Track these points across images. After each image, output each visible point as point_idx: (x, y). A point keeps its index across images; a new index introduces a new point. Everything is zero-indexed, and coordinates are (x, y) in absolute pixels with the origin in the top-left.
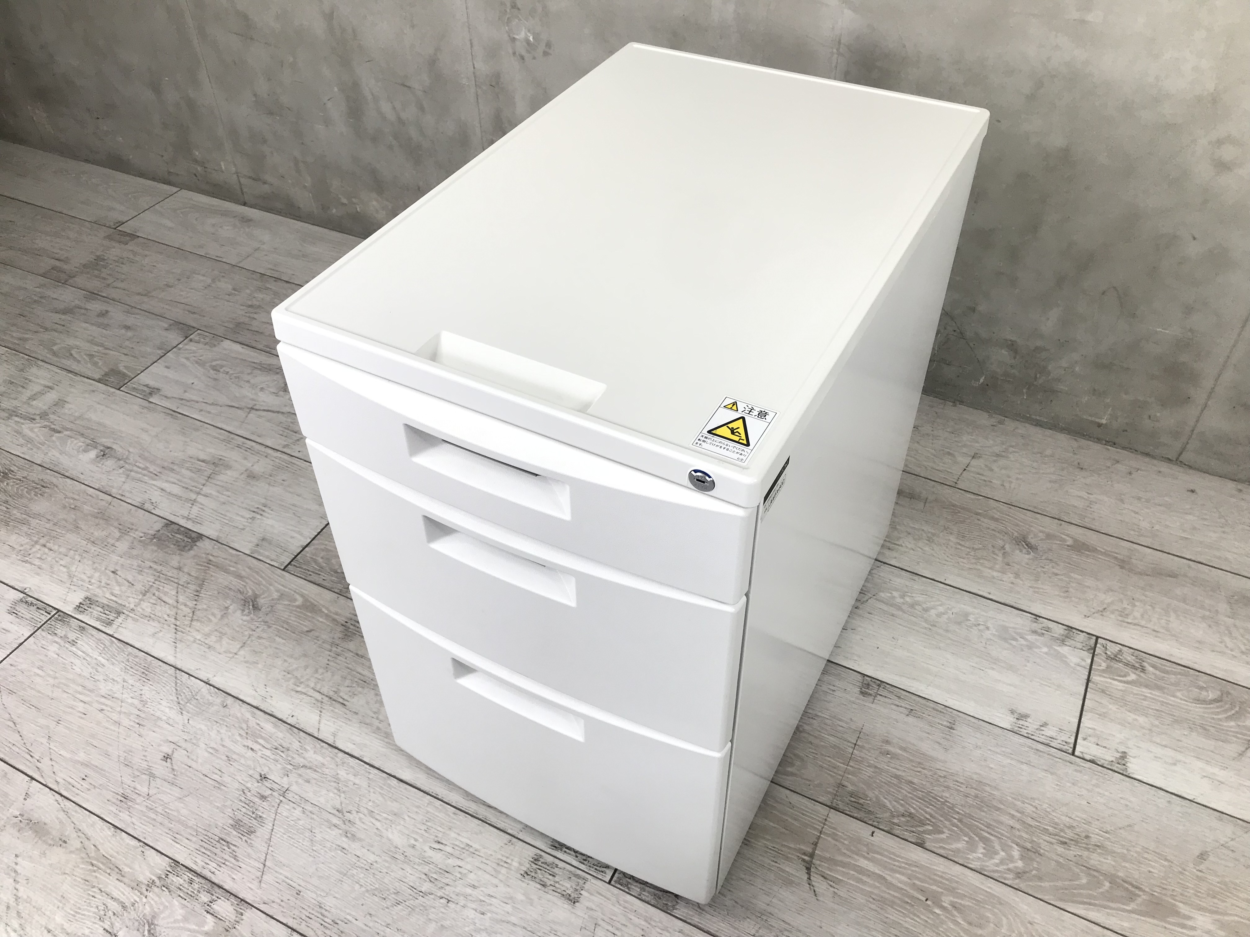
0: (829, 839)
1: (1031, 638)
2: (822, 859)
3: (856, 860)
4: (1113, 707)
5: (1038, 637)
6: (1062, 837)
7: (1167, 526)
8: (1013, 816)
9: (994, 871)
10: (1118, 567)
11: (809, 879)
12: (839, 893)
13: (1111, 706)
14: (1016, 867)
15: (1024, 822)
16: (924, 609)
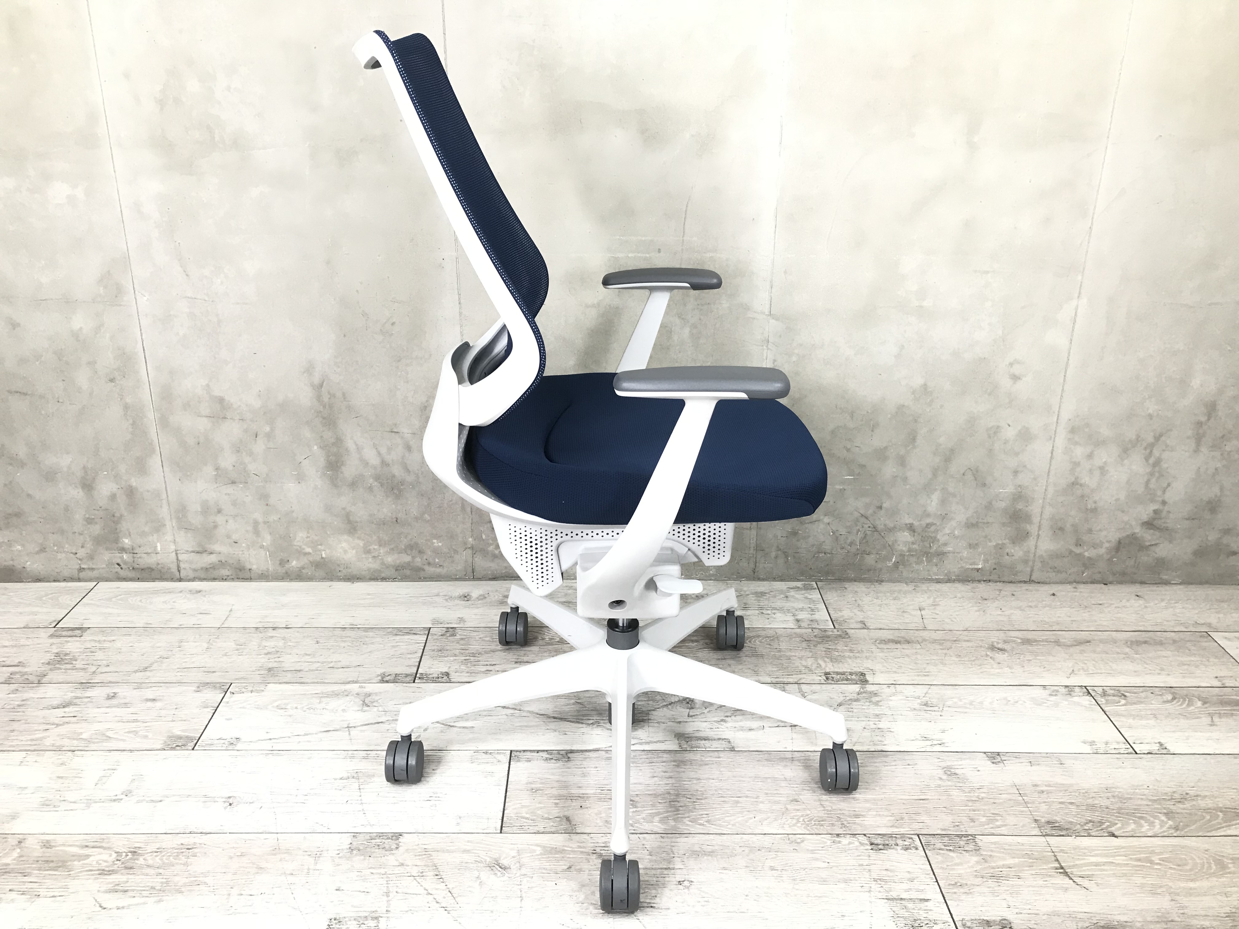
0: (1062, 854)
1: (1053, 698)
2: (1070, 867)
3: (1087, 859)
4: (1131, 721)
5: (1055, 697)
6: (1175, 799)
7: (1059, 617)
8: (1142, 799)
9: (1164, 832)
10: (1057, 647)
11: (1074, 882)
12: (1099, 882)
13: (1129, 721)
14: (1171, 825)
15: (1150, 800)
16: (979, 703)
